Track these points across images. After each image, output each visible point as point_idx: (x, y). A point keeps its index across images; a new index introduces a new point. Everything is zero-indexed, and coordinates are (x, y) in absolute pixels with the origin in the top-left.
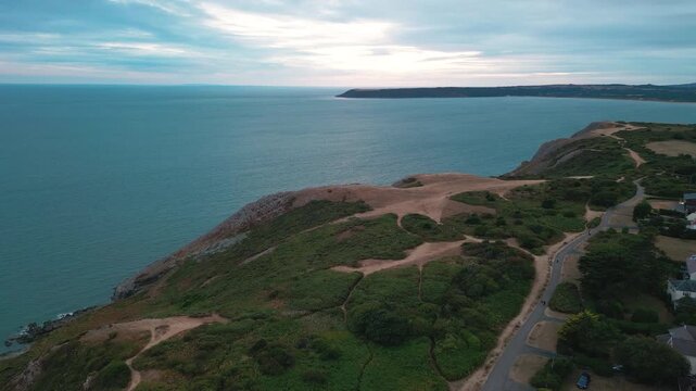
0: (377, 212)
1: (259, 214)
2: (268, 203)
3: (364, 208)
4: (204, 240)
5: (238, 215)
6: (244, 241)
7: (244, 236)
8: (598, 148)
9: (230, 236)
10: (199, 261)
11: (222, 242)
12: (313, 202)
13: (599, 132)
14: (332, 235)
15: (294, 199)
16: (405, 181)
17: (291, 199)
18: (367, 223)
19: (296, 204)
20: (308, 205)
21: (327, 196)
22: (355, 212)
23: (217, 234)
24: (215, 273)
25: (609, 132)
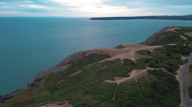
0: (113, 58)
1: (74, 58)
2: (77, 55)
3: (109, 57)
4: (56, 67)
5: (67, 58)
6: (70, 67)
7: (69, 66)
8: (171, 34)
9: (65, 65)
10: (55, 74)
11: (62, 67)
12: (91, 54)
13: (169, 30)
14: (100, 67)
15: (85, 53)
16: (118, 47)
17: (84, 53)
18: (111, 62)
19: (86, 55)
20: (89, 55)
21: (95, 52)
22: (106, 58)
23: (60, 65)
24: (61, 79)
25: (172, 30)
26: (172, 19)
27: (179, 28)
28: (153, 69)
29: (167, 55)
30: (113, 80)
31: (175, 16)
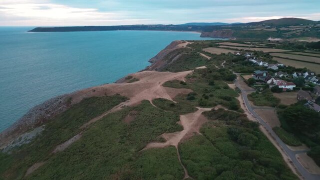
0: (133, 101)
1: (47, 112)
2: (53, 104)
3: (124, 99)
4: (6, 137)
5: (30, 115)
6: (44, 132)
7: (40, 130)
8: (187, 53)
9: (28, 130)
10: (9, 153)
11: (23, 136)
12: (85, 99)
13: (181, 46)
14: (120, 120)
15: (71, 99)
17: (69, 99)
18: (134, 108)
19: (74, 102)
20: (82, 101)
21: (92, 94)
22: (120, 102)
23: (16, 131)
26: (169, 30)
27: (191, 43)
28: (209, 109)
29: (210, 84)
30: (163, 141)
31: (172, 25)
